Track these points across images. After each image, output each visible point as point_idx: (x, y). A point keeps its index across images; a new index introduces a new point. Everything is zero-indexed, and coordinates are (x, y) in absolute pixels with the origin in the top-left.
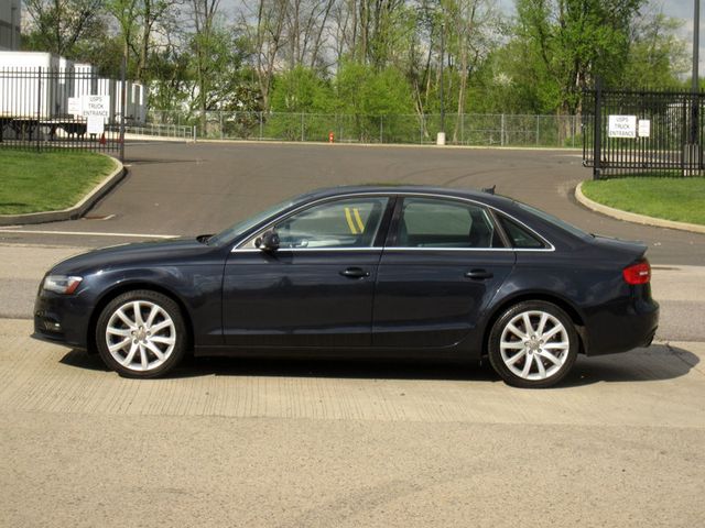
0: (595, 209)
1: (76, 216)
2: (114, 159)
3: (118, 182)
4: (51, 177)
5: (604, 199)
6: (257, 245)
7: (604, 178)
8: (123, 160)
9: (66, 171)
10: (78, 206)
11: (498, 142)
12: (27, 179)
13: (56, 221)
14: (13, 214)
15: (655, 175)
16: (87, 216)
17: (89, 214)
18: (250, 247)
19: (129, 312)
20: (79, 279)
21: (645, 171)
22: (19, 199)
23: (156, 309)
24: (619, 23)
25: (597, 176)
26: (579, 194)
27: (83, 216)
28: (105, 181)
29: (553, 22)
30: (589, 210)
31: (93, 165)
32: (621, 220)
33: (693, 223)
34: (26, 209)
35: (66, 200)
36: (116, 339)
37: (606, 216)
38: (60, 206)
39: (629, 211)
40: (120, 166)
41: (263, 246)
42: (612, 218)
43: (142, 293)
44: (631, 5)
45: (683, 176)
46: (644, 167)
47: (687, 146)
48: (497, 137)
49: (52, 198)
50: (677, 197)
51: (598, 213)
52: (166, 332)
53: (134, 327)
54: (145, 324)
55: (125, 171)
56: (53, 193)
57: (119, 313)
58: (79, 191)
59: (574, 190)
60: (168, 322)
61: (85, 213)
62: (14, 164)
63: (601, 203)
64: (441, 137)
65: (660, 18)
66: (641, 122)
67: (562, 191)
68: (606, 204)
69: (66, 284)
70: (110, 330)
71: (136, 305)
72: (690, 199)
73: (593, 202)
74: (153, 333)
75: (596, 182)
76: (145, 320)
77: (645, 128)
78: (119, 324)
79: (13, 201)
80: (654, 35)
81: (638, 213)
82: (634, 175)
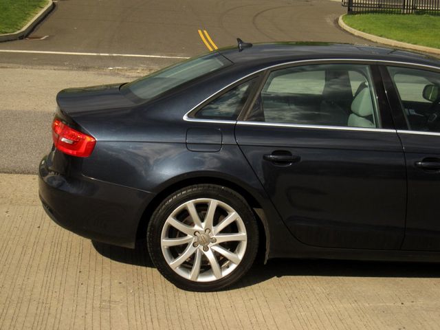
1: (22, 37)
3: (49, 13)
4: (6, 9)
5: (362, 28)
7: (356, 13)
9: (15, 5)
10: (23, 29)
13: (9, 41)
15: (386, 12)
16: (30, 36)
25: (350, 12)
26: (341, 22)
27: (27, 36)
28: (41, 12)
30: (352, 34)
31: (34, 1)
32: (376, 42)
33: (427, 46)
35: (15, 25)
37: (365, 39)
38: (11, 30)
39: (381, 36)
40: (51, 2)
46: (379, 7)
49: (6, 24)
51: (358, 37)
55: (54, 5)
56: (7, 21)
58: (24, 19)
59: (338, 19)
61: (29, 34)
63: (360, 30)
67: (329, 21)
68: (364, 31)
73: (353, 29)
81: (388, 38)
82: (373, 12)
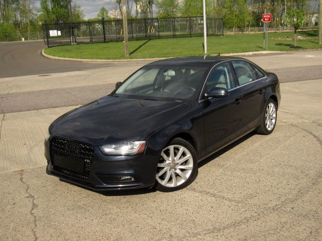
7: (51, 47)
11: (38, 39)
15: (64, 45)
21: (62, 44)
24: (66, 7)
25: (48, 47)
26: (43, 52)
29: (50, 8)
44: (68, 3)
45: (71, 45)
47: (71, 37)
48: (38, 38)
50: (68, 51)
64: (23, 39)
65: (76, 6)
66: (58, 32)
72: (71, 51)
73: (46, 54)
75: (48, 49)
77: (59, 33)
80: (75, 10)
82: (58, 46)
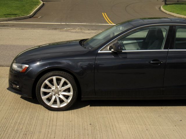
0: (168, 13)
1: (31, 17)
2: (41, 1)
4: (24, 6)
5: (170, 11)
6: (110, 49)
7: (168, 5)
8: (43, 1)
9: (28, 5)
10: (31, 14)
12: (18, 7)
13: (25, 19)
14: (13, 17)
16: (34, 17)
17: (34, 16)
18: (106, 50)
19: (51, 81)
20: (27, 66)
22: (15, 13)
23: (63, 80)
25: (166, 4)
26: (162, 8)
27: (32, 17)
28: (38, 7)
31: (35, 3)
32: (176, 16)
34: (17, 16)
35: (28, 13)
36: (45, 94)
38: (26, 15)
39: (178, 14)
40: (42, 3)
41: (112, 50)
42: (173, 16)
43: (57, 72)
46: (178, 2)
49: (24, 12)
51: (169, 14)
52: (68, 90)
53: (53, 88)
54: (58, 87)
55: (43, 4)
56: (24, 11)
57: (46, 82)
58: (31, 10)
59: (160, 7)
60: (69, 85)
61: (33, 16)
62: (14, 3)
63: (169, 11)
67: (157, 8)
68: (171, 12)
69: (21, 67)
70: (43, 90)
71: (54, 78)
74: (62, 91)
75: (166, 6)
76: (58, 85)
78: (46, 87)
79: (14, 13)
81: (180, 14)
